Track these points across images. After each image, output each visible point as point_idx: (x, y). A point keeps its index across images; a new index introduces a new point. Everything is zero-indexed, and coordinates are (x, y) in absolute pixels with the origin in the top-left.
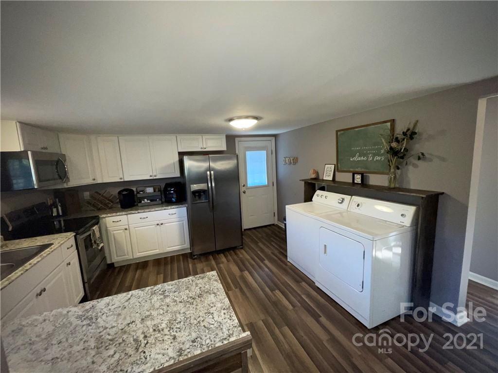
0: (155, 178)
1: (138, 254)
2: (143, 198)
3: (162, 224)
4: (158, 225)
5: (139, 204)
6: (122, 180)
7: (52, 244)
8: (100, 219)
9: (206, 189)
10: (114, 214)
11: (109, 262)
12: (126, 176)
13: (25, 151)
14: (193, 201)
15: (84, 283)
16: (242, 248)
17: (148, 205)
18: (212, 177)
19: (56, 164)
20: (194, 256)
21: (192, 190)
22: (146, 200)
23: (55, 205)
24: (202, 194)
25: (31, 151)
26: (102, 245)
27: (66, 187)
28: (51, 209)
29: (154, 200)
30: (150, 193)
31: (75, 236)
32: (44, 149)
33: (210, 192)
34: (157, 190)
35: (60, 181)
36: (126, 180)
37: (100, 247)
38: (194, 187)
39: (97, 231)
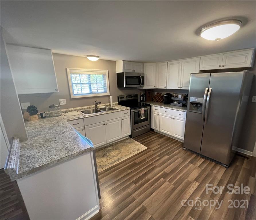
0: (181, 89)
1: (162, 130)
2: (175, 101)
3: (174, 119)
4: (172, 118)
5: (171, 104)
6: (166, 88)
7: (118, 109)
8: (151, 106)
9: (201, 102)
10: (155, 105)
11: (151, 128)
12: (167, 86)
13: (123, 73)
14: (190, 110)
15: (131, 130)
16: (227, 168)
17: (175, 105)
18: (209, 93)
19: (139, 78)
20: (184, 148)
21: (190, 101)
22: (176, 102)
23: (143, 96)
24: (198, 106)
25: (125, 72)
26: (144, 118)
27: (144, 89)
28: (140, 97)
29: (179, 103)
30: (180, 99)
31: (130, 110)
32: (133, 71)
33: (203, 106)
34: (183, 97)
35: (139, 86)
36: (167, 88)
37: (142, 119)
38: (192, 99)
39: (142, 111)
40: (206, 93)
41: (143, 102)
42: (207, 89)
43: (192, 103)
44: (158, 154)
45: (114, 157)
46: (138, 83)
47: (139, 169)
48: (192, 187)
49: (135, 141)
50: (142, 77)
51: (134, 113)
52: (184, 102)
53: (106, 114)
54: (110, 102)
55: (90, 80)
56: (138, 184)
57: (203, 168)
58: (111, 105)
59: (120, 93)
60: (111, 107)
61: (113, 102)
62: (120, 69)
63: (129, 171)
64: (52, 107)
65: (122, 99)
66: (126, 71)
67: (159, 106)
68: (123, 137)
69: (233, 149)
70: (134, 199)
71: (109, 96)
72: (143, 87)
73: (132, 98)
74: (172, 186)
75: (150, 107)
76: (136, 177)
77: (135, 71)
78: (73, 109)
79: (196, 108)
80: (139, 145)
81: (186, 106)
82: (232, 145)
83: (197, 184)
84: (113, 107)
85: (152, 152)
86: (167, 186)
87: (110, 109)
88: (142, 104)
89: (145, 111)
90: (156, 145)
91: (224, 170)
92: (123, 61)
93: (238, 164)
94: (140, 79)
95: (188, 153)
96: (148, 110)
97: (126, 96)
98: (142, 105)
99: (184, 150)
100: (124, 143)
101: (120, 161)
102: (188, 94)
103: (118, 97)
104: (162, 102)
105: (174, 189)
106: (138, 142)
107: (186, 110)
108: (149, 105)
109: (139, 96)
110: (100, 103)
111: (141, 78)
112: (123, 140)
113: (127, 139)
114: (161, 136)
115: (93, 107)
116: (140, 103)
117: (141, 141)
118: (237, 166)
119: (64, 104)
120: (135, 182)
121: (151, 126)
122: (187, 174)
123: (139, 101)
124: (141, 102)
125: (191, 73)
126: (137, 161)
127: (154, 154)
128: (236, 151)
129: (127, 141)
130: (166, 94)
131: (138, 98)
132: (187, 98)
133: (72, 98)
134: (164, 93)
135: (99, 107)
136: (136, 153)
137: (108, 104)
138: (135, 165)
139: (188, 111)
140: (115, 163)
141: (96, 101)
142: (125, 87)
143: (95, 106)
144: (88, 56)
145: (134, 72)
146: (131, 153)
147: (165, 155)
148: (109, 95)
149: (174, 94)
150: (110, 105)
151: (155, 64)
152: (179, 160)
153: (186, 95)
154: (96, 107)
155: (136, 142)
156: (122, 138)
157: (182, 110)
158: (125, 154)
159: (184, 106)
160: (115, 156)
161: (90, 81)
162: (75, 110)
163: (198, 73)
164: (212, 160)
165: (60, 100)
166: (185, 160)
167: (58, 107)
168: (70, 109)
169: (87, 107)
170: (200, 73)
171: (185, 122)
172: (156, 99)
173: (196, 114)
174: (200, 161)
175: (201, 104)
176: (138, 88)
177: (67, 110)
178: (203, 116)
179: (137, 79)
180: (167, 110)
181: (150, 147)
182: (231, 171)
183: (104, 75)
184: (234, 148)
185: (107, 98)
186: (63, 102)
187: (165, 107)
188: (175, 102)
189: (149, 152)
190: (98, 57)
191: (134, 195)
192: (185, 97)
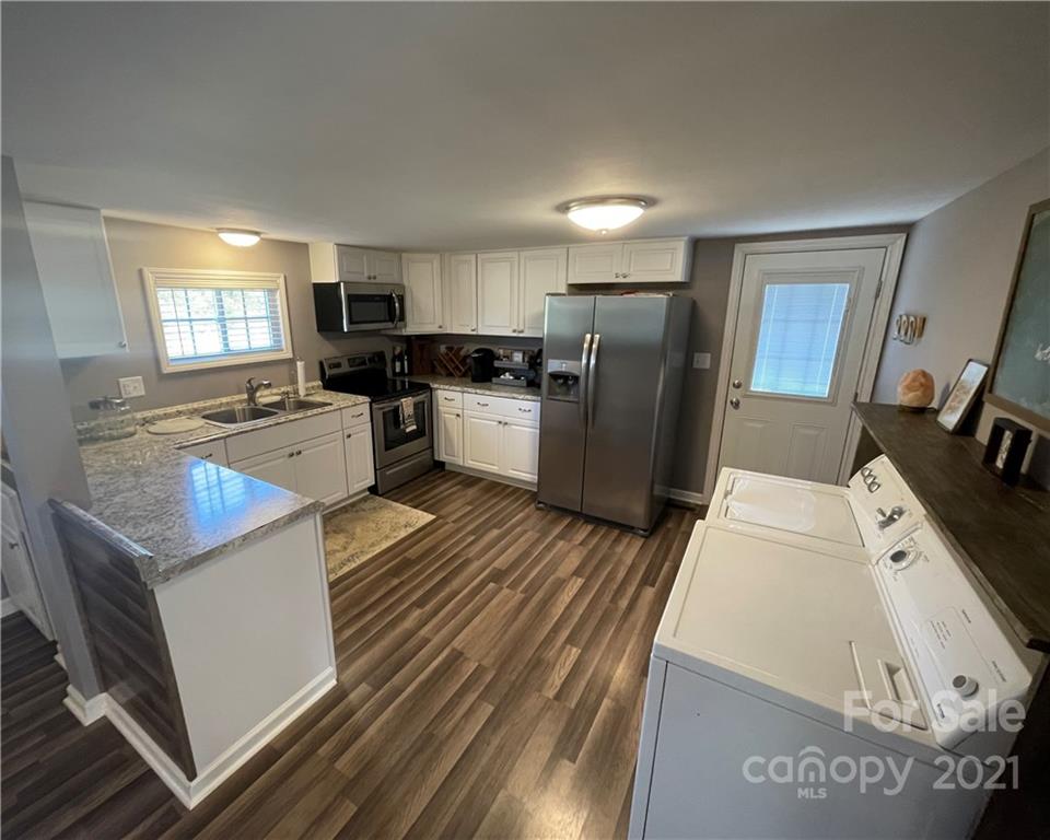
0: (521, 335)
1: (472, 460)
2: (504, 371)
3: (506, 424)
4: (500, 422)
5: (494, 380)
6: (474, 333)
7: (331, 404)
8: (431, 390)
9: (576, 373)
10: (447, 387)
11: (436, 458)
12: (480, 326)
13: (338, 284)
14: (550, 394)
15: (376, 470)
16: (646, 537)
17: (506, 384)
18: (594, 346)
19: (388, 299)
20: (539, 503)
21: (549, 371)
22: (507, 374)
23: (400, 358)
24: (570, 382)
25: (344, 282)
26: (414, 427)
27: (404, 334)
28: (393, 362)
29: (517, 378)
30: (517, 364)
31: (371, 404)
32: (370, 278)
33: (582, 380)
34: (526, 359)
35: (390, 325)
36: (480, 333)
37: (408, 430)
38: (553, 365)
39: (407, 405)
40: (586, 346)
41: (402, 378)
42: (588, 336)
43: (555, 376)
44: (469, 528)
45: (338, 555)
46: (382, 318)
47: (420, 572)
48: (566, 590)
49: (390, 502)
50: (398, 296)
51: (384, 414)
52: (532, 375)
53: (296, 420)
54: (294, 381)
55: (222, 307)
56: (428, 608)
57: (591, 547)
58: (302, 392)
59: (328, 350)
60: (302, 398)
61: (307, 380)
62: (326, 270)
63: (395, 582)
64: (102, 407)
65: (335, 371)
66: (346, 280)
67: (458, 389)
68: (351, 493)
69: (656, 492)
70: (426, 641)
71: (291, 362)
72: (401, 329)
73: (368, 365)
74: (519, 596)
75: (429, 394)
76: (420, 593)
77: (375, 278)
78: (169, 410)
79: (564, 388)
80: (407, 511)
81: (539, 386)
82: (653, 482)
83: (580, 581)
84: (311, 398)
85: (452, 525)
86: (507, 598)
87: (303, 405)
88: (398, 383)
89: (416, 406)
90: (460, 505)
91: (639, 543)
92: (338, 245)
93: (670, 525)
94: (389, 305)
95: (553, 515)
96: (423, 403)
97: (349, 360)
98: (399, 388)
99: (538, 509)
100: (357, 511)
101: (359, 562)
102: (541, 351)
103: (321, 364)
104: (464, 375)
105: (523, 603)
106: (403, 503)
107: (538, 395)
108: (427, 388)
109: (388, 358)
110: (269, 386)
111: (396, 300)
112: (353, 505)
113: (365, 499)
114: (470, 480)
115: (241, 402)
116: (394, 382)
117: (411, 500)
118: (669, 530)
119: (135, 394)
120: (419, 604)
121: (436, 452)
122: (553, 566)
123: (389, 374)
124: (397, 378)
125: (548, 294)
126: (412, 553)
127: (458, 530)
128: (667, 496)
129: (366, 506)
130: (477, 351)
131: (385, 365)
132: (539, 361)
133: (165, 372)
134: (470, 348)
135: (260, 400)
136: (403, 534)
137: (289, 389)
138: (408, 563)
139: (544, 399)
140: (346, 569)
141: (249, 382)
142: (345, 330)
143: (246, 396)
144: (221, 230)
145: (372, 281)
146: (387, 537)
147: (490, 529)
148: (291, 356)
149: (501, 352)
150: (296, 392)
151: (438, 256)
152: (531, 535)
153: (535, 353)
154: (252, 399)
155: (395, 504)
156: (350, 497)
157: (529, 397)
158: (370, 542)
159: (533, 385)
160: (338, 551)
161: (223, 313)
162: (179, 413)
163: (564, 292)
164: (612, 524)
165: (121, 380)
166: (544, 534)
167: (122, 404)
168: (160, 412)
169: (218, 401)
170: (570, 294)
171: (538, 431)
172: (446, 367)
173: (565, 406)
174: (583, 531)
175: (576, 378)
176: (383, 332)
177: (148, 414)
178: (582, 410)
179: (383, 305)
180: (483, 399)
181: (443, 512)
182: (655, 543)
183: (271, 291)
184: (658, 490)
185: (284, 369)
186: (134, 387)
187: (478, 391)
188: (504, 373)
189: (442, 526)
190: (257, 233)
191: (424, 632)
192: (531, 358)
